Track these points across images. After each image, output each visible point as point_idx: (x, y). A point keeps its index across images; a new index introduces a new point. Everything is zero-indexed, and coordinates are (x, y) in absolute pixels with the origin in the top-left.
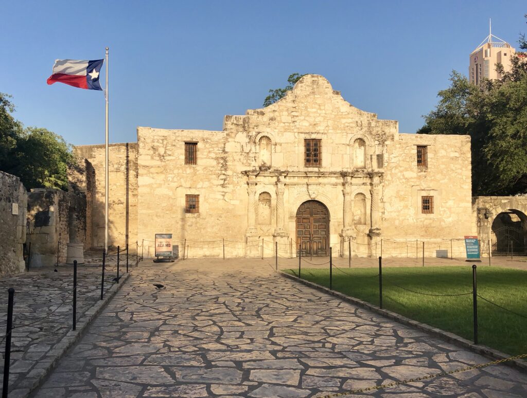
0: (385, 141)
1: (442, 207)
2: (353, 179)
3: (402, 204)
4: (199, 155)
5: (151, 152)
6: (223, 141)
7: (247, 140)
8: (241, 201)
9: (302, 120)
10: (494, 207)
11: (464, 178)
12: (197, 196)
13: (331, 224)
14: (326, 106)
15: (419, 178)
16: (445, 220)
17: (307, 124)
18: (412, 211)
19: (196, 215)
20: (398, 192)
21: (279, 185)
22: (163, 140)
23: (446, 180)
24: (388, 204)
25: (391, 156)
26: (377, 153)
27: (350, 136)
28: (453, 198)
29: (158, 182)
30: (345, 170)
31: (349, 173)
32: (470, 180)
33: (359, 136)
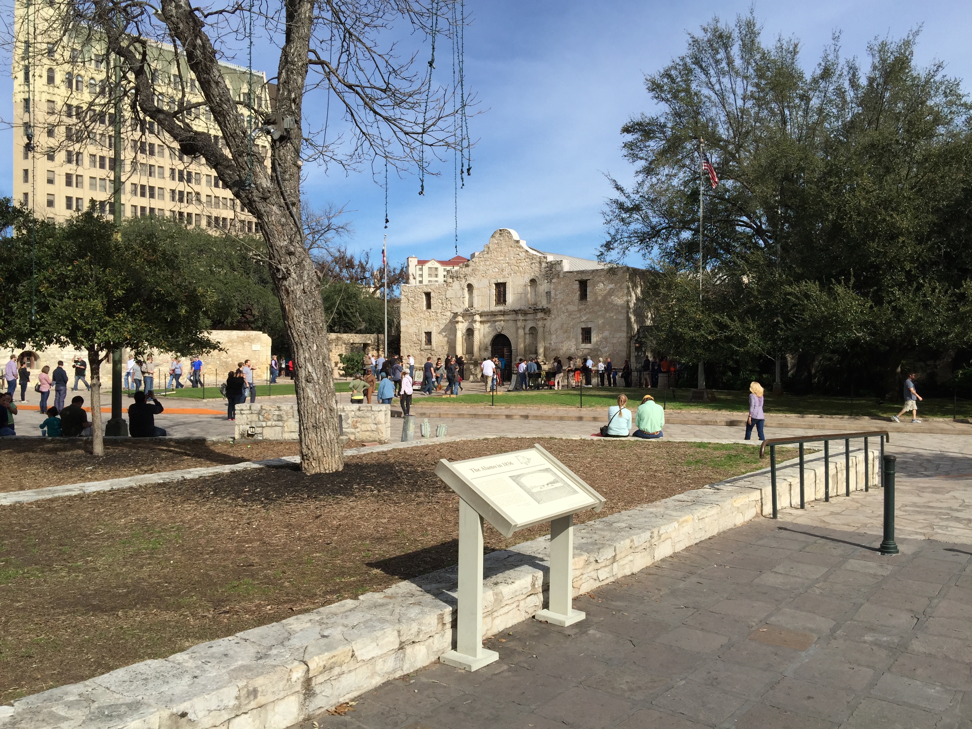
0: (552, 279)
1: (598, 337)
2: (529, 315)
3: (565, 335)
4: (432, 301)
5: (407, 302)
6: (445, 290)
7: (459, 288)
9: (494, 268)
11: (620, 308)
12: (431, 333)
14: (510, 254)
15: (580, 311)
16: (602, 350)
17: (497, 271)
18: (574, 342)
19: (429, 347)
20: (562, 325)
21: (473, 324)
22: (412, 293)
23: (603, 312)
25: (557, 293)
26: (546, 291)
27: (527, 277)
28: (609, 329)
29: (411, 323)
30: (521, 307)
31: (520, 310)
33: (532, 278)
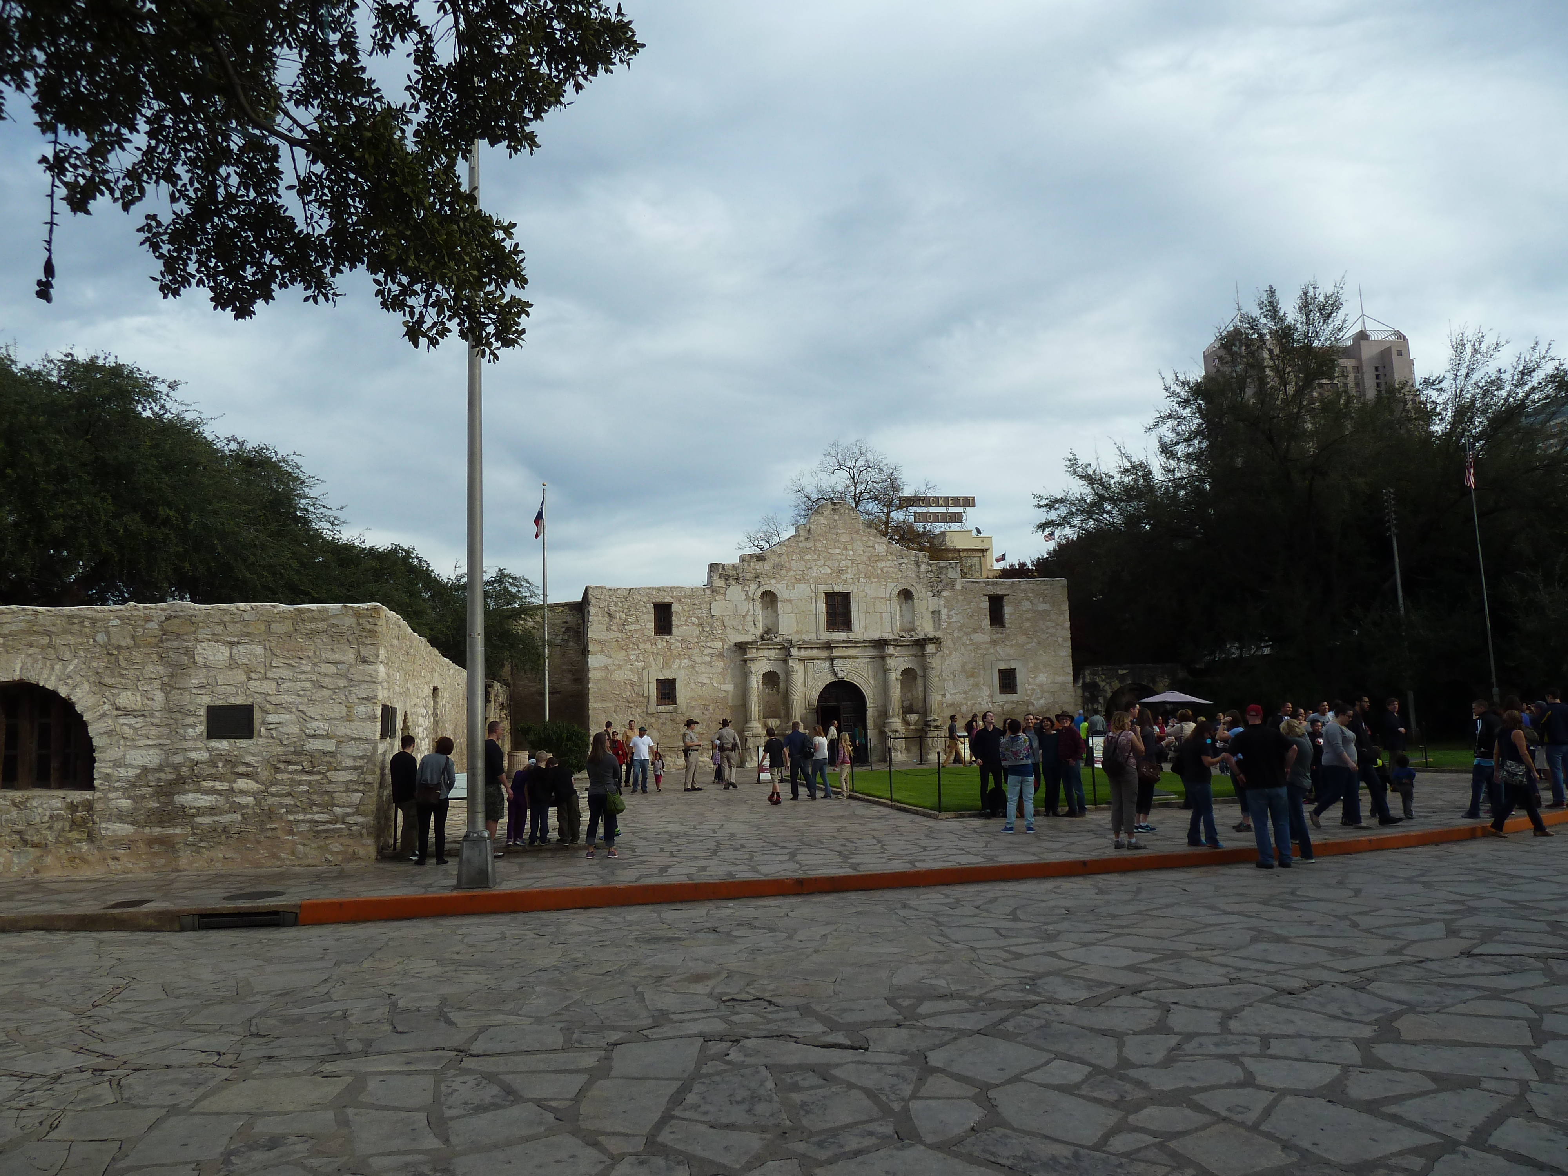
1: (1029, 684)
2: (897, 649)
4: (675, 621)
5: (607, 619)
6: (707, 599)
7: (744, 597)
8: (736, 685)
9: (821, 567)
10: (1108, 681)
11: (1060, 640)
12: (673, 681)
13: (870, 713)
14: (855, 545)
15: (994, 642)
16: (1035, 703)
17: (829, 571)
18: (986, 692)
19: (670, 707)
20: (963, 665)
21: (791, 662)
22: (622, 602)
24: (951, 683)
25: (952, 613)
26: (931, 609)
27: (891, 585)
28: (1044, 670)
29: (616, 662)
30: (886, 636)
31: (891, 640)
32: (1068, 644)
33: (904, 587)
